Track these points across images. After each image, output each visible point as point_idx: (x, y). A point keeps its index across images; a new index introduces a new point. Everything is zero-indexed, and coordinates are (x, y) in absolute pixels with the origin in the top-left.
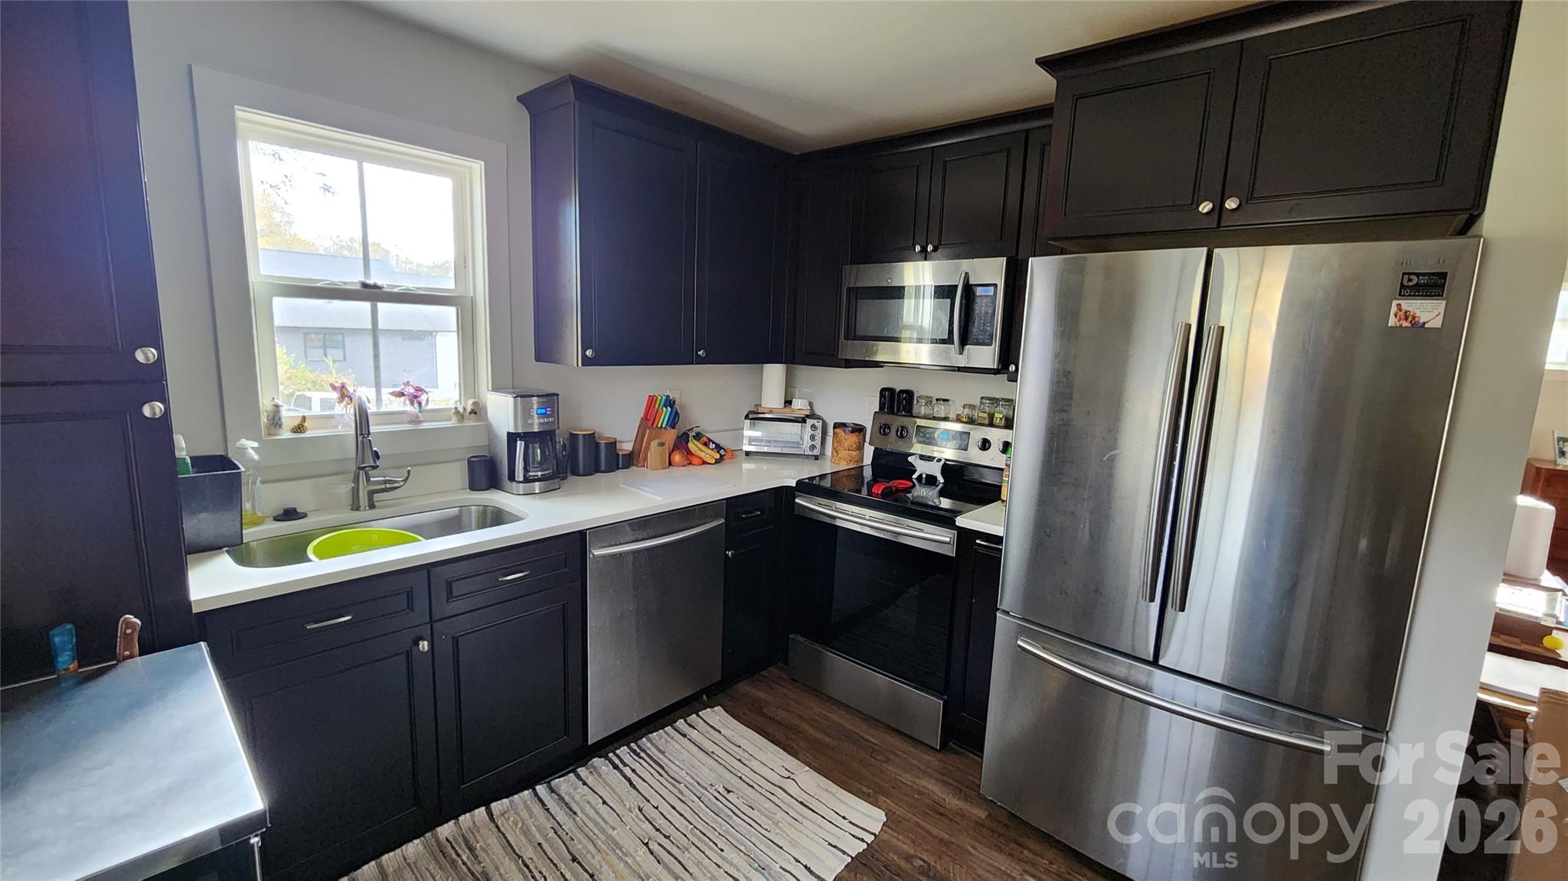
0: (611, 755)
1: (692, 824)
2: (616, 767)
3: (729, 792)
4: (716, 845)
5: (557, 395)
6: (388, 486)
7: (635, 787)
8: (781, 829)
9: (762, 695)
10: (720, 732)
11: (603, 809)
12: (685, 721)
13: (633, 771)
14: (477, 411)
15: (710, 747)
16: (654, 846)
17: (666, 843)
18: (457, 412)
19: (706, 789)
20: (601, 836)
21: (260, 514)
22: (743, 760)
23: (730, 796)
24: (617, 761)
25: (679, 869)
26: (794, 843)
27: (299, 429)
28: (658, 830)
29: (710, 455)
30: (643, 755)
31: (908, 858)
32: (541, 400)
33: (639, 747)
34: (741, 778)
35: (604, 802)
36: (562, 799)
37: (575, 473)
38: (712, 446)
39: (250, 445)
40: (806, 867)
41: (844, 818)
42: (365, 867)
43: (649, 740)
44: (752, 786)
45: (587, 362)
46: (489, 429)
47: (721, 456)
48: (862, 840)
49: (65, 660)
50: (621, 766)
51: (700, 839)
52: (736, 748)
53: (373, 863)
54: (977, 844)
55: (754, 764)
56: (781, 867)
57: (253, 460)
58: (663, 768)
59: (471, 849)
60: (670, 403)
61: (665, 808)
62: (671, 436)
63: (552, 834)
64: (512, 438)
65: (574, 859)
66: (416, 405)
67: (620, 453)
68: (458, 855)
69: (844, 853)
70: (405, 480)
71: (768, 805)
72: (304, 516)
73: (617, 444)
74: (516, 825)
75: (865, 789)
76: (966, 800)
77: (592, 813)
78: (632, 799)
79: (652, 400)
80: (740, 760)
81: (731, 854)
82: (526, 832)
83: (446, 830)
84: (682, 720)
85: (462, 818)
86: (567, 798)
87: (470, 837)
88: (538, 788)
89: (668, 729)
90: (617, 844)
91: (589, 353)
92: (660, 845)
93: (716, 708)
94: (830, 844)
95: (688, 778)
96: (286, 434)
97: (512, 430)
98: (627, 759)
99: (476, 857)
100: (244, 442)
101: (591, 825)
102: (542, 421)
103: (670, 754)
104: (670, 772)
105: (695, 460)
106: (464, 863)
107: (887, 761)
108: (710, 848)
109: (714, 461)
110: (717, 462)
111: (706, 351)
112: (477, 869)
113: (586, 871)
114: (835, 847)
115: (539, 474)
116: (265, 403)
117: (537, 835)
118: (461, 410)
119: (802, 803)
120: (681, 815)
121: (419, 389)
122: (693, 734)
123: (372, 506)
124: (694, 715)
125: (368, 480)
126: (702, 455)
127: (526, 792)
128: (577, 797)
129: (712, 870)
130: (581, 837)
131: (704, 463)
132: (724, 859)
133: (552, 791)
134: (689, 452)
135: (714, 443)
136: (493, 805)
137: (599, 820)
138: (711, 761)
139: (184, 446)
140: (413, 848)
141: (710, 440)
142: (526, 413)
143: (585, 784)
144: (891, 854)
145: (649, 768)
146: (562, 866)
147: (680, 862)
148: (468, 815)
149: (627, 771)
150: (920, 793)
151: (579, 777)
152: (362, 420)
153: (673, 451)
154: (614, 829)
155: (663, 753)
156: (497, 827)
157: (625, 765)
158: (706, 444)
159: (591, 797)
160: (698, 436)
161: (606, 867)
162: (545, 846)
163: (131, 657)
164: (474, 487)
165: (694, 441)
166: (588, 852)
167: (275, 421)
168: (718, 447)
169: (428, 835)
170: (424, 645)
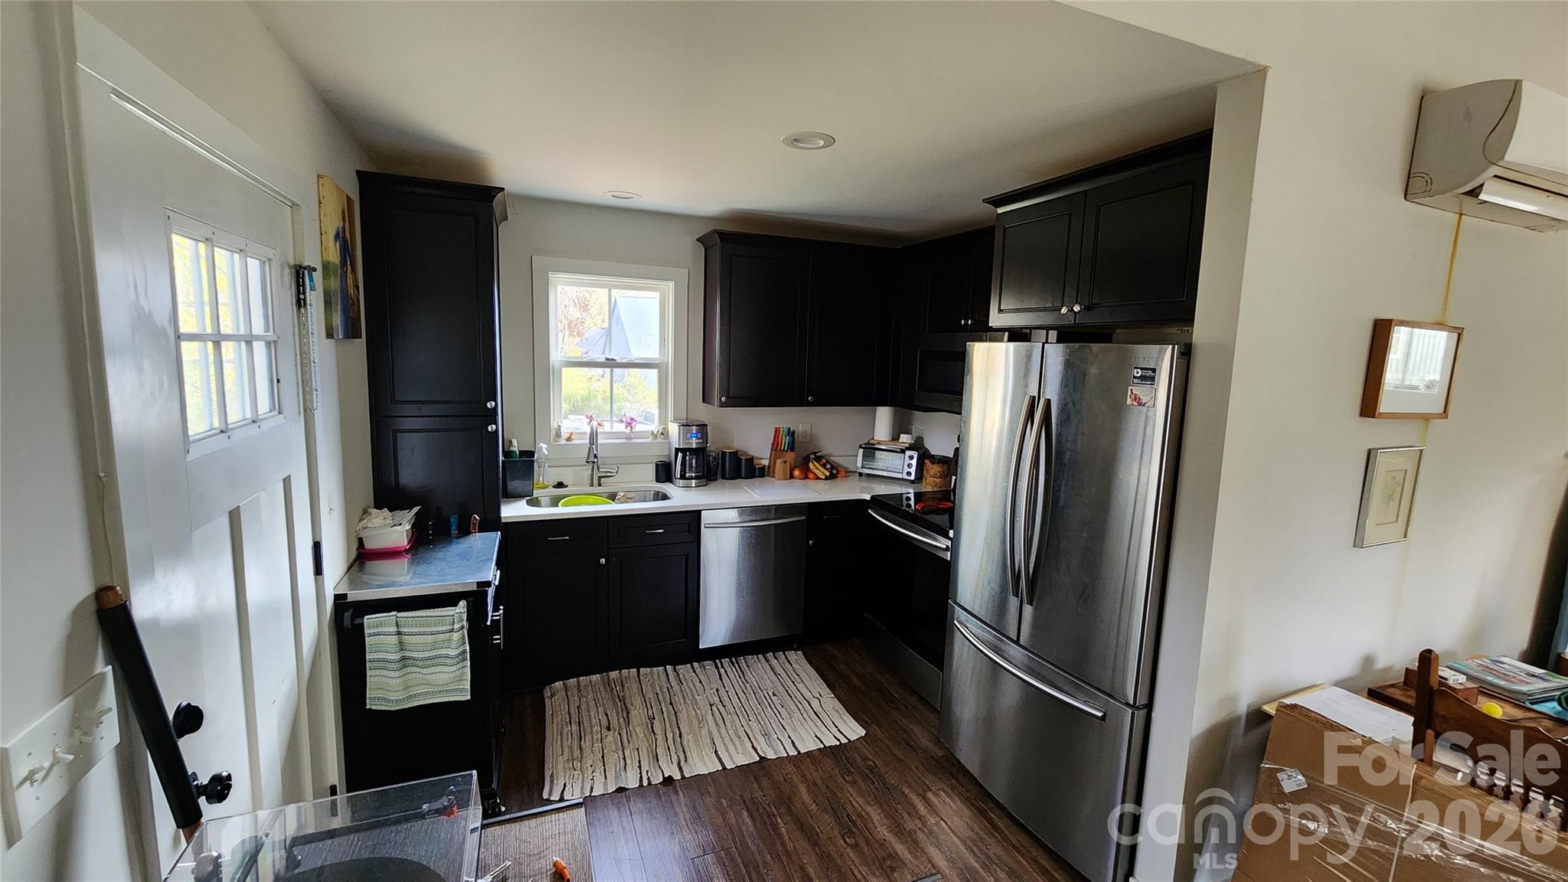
0: (717, 661)
1: (741, 703)
2: (717, 667)
3: (774, 695)
4: (748, 717)
5: (707, 425)
6: (608, 474)
7: (721, 680)
8: (792, 721)
9: (836, 652)
10: (791, 665)
11: (698, 684)
12: (774, 655)
13: (726, 671)
14: (664, 433)
15: (779, 670)
16: (714, 708)
17: (722, 709)
18: (653, 433)
19: (762, 691)
20: (690, 698)
21: (546, 483)
22: (796, 682)
23: (773, 698)
24: (719, 664)
25: (720, 722)
26: (795, 730)
27: (569, 439)
28: (721, 702)
29: (822, 472)
30: (736, 665)
31: (865, 759)
32: (697, 428)
33: (737, 661)
34: (787, 691)
35: (700, 682)
36: (678, 675)
37: (724, 477)
38: (828, 466)
39: (544, 446)
40: (792, 741)
41: (837, 727)
42: (571, 680)
43: (745, 659)
44: (791, 697)
45: (722, 405)
46: (669, 443)
47: (831, 473)
48: (839, 740)
49: (454, 531)
50: (720, 667)
51: (741, 712)
52: (794, 675)
53: (575, 679)
54: (921, 767)
55: (801, 686)
56: (778, 738)
57: (544, 454)
58: (743, 674)
59: (623, 686)
60: (792, 434)
61: (732, 693)
62: (790, 456)
63: (665, 690)
64: (677, 450)
65: (671, 704)
66: (629, 428)
67: (757, 466)
68: (616, 687)
69: (822, 742)
70: (617, 472)
71: (793, 708)
72: (567, 486)
73: (755, 460)
74: (649, 681)
75: (867, 719)
76: (936, 744)
77: (692, 686)
78: (717, 684)
79: (777, 430)
80: (793, 682)
81: (754, 724)
82: (653, 686)
83: (614, 674)
84: (771, 653)
85: (623, 671)
86: (681, 676)
87: (624, 680)
88: (668, 667)
89: (760, 656)
90: (696, 702)
91: (723, 399)
92: (718, 709)
93: (798, 652)
94: (816, 736)
95: (755, 683)
96: (563, 442)
97: (677, 447)
98: (726, 665)
99: (623, 690)
100: (541, 444)
101: (688, 691)
102: (697, 441)
103: (753, 669)
104: (747, 678)
105: (811, 476)
106: (617, 691)
107: (897, 709)
108: (744, 718)
109: (823, 477)
110: (827, 478)
111: (813, 397)
112: (621, 695)
113: (674, 709)
114: (819, 739)
115: (693, 475)
116: (554, 425)
117: (658, 689)
118: (655, 433)
119: (815, 713)
120: (739, 698)
121: (632, 419)
122: (774, 662)
123: (600, 485)
124: (781, 653)
125: (598, 470)
126: (817, 472)
127: (661, 668)
128: (687, 677)
129: (737, 726)
130: (679, 694)
131: (818, 478)
132: (748, 724)
133: (675, 671)
134: (808, 470)
135: (830, 464)
136: (641, 669)
137: (694, 691)
138: (775, 678)
139: (516, 444)
140: (595, 677)
141: (828, 462)
142: (686, 438)
143: (694, 671)
144: (856, 755)
145: (736, 674)
146: (663, 705)
147: (723, 720)
148: (627, 670)
149: (722, 671)
150: (905, 731)
151: (693, 667)
152: (593, 436)
153: (795, 467)
154: (699, 695)
155: (748, 667)
156: (640, 680)
157: (723, 667)
158: (824, 466)
159: (695, 679)
160: (818, 459)
161: (684, 711)
162: (660, 694)
163: (475, 532)
164: (658, 480)
165: (815, 463)
166: (680, 702)
167: (558, 435)
168: (833, 468)
169: (604, 674)
170: (603, 561)
